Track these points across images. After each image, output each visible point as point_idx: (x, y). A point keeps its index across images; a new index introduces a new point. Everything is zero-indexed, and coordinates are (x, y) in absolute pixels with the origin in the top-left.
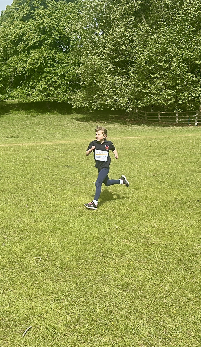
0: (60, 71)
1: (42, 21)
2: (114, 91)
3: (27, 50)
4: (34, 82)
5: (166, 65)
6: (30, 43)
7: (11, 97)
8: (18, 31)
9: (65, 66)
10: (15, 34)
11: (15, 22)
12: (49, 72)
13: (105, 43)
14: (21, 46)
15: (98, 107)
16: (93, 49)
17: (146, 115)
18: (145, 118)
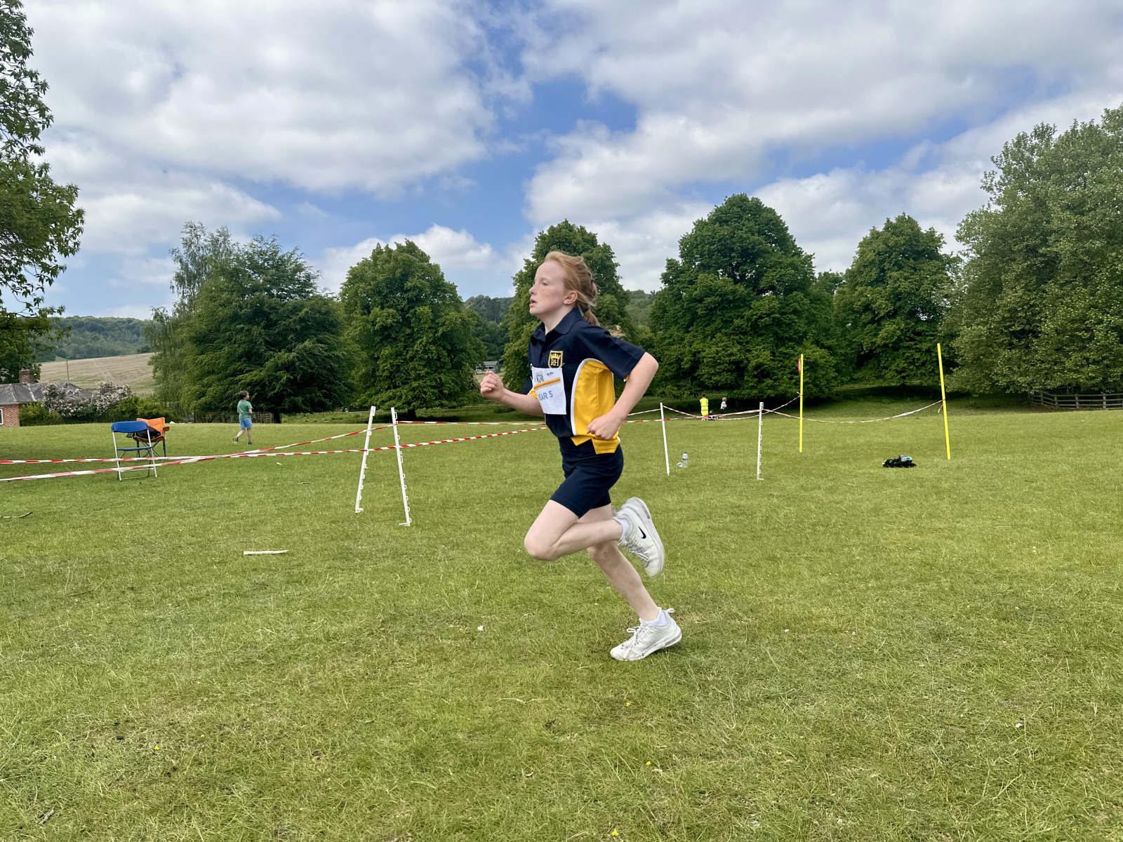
0: (925, 346)
1: (896, 285)
2: (1010, 369)
3: (877, 321)
4: (888, 360)
5: (1087, 335)
6: (882, 314)
7: (855, 379)
8: (863, 299)
9: (931, 340)
10: (859, 303)
11: (859, 289)
12: (908, 348)
13: (992, 310)
14: (867, 317)
15: (985, 390)
16: (976, 318)
17: (1056, 399)
18: (1054, 402)
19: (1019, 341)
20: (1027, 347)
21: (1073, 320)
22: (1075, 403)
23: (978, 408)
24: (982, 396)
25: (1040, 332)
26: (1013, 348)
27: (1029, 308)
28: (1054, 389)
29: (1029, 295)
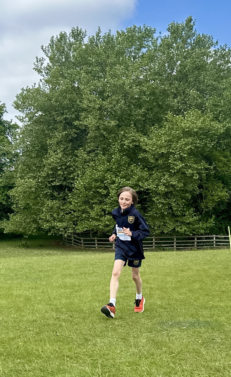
2: (52, 216)
5: (105, 192)
13: (40, 167)
15: (33, 232)
16: (28, 173)
17: (82, 240)
18: (81, 244)
19: (59, 194)
20: (64, 199)
21: (95, 180)
22: (94, 244)
23: (28, 247)
24: (31, 237)
25: (73, 188)
26: (54, 199)
27: (65, 169)
28: (81, 233)
29: (66, 159)
